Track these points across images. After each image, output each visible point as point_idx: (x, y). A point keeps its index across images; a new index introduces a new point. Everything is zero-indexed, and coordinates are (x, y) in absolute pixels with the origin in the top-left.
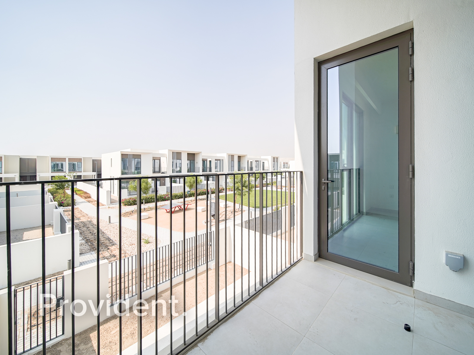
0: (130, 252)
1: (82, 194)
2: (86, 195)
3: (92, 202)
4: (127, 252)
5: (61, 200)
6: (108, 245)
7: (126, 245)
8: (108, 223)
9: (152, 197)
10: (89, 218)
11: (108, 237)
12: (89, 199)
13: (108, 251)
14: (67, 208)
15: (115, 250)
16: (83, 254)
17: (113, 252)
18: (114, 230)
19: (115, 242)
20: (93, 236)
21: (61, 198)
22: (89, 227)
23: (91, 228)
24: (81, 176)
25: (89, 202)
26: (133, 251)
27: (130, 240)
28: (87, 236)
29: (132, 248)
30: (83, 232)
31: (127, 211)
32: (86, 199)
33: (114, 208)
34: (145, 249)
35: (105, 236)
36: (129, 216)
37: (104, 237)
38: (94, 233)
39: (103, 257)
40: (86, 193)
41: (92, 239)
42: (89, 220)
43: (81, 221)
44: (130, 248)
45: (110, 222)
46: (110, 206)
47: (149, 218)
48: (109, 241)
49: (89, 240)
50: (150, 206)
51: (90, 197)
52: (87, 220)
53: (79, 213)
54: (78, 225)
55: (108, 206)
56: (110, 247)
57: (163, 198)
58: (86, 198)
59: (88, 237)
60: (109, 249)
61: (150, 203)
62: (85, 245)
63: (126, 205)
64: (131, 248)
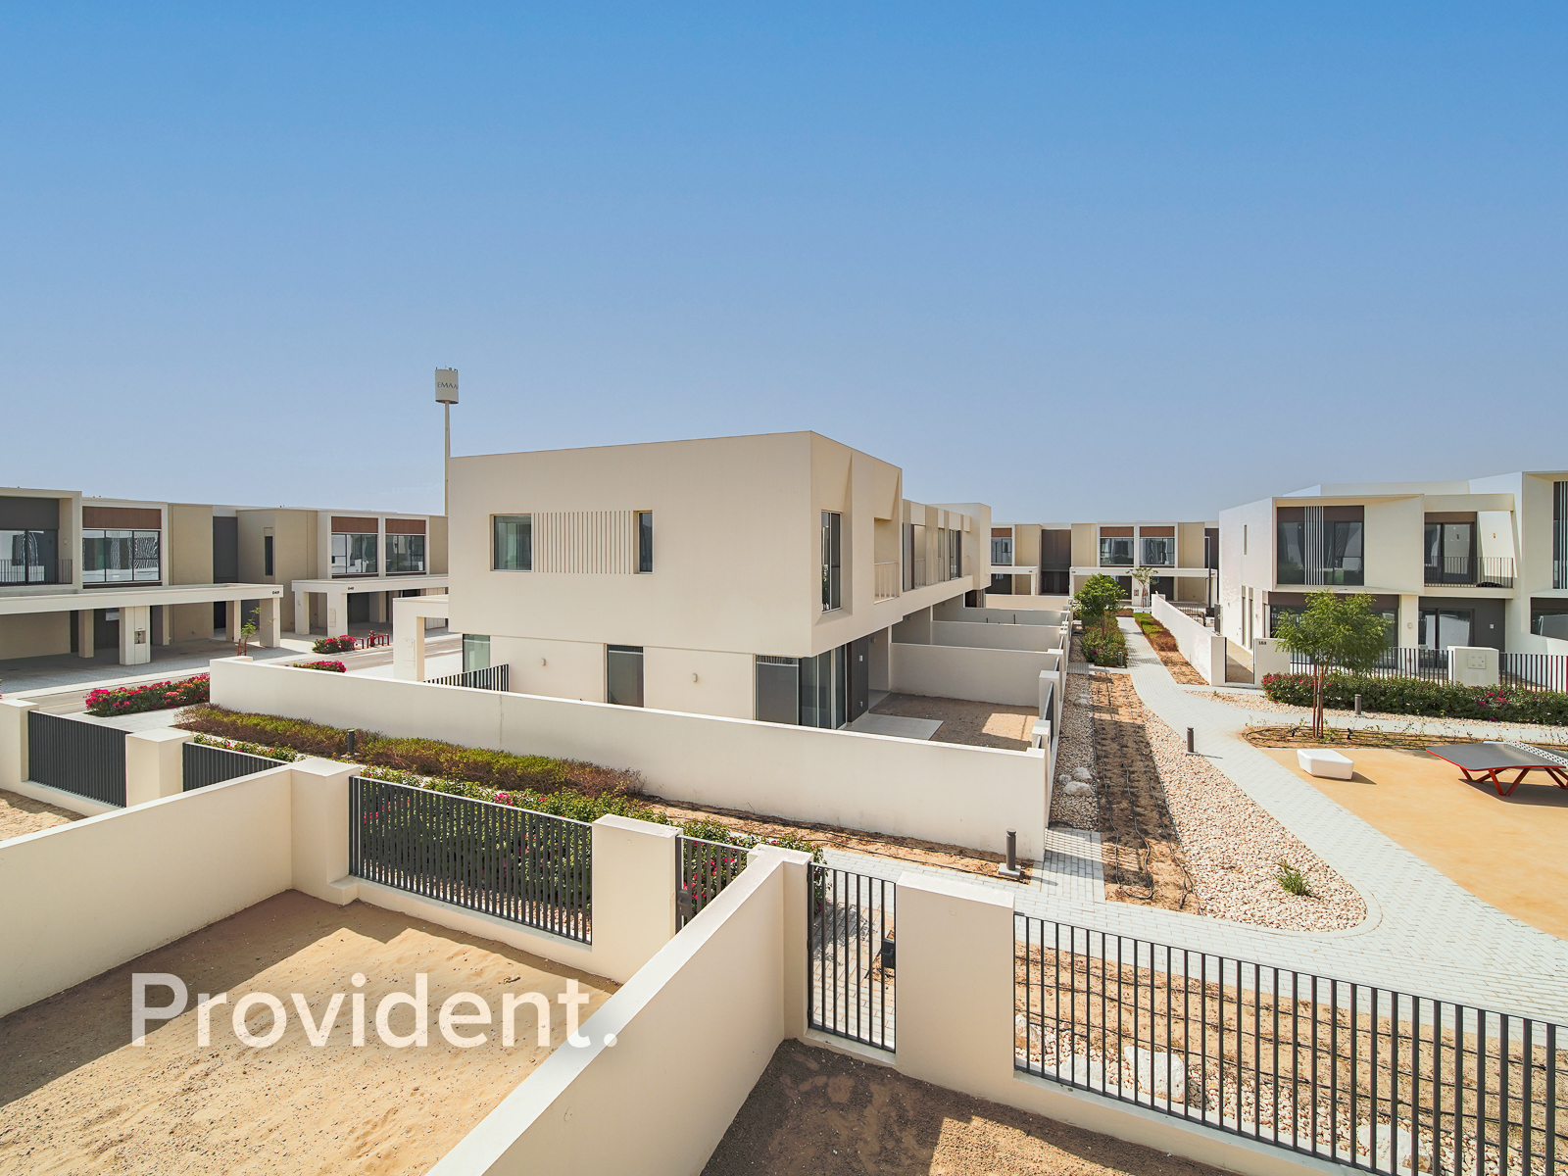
0: (1209, 895)
1: (1152, 636)
2: (1164, 640)
3: (1174, 664)
4: (1199, 888)
5: (1094, 646)
6: (1150, 828)
7: (1208, 862)
8: (1186, 751)
9: (1402, 690)
10: (1140, 716)
11: (1164, 802)
12: (1170, 654)
13: (1140, 851)
14: (1103, 671)
15: (1163, 859)
16: (1072, 826)
17: (1154, 864)
18: (1195, 780)
19: (1177, 828)
20: (1122, 780)
21: (1094, 640)
22: (1127, 747)
23: (1131, 751)
24: (1173, 578)
25: (1166, 663)
26: (1221, 895)
27: (1231, 846)
28: (1109, 774)
29: (1225, 881)
30: (1106, 757)
31: (1271, 724)
32: (1163, 653)
33: (1230, 699)
34: (1274, 912)
35: (1157, 794)
36: (1273, 743)
37: (1152, 797)
38: (1131, 769)
39: (1115, 868)
40: (1166, 633)
41: (1116, 790)
42: (1139, 722)
43: (1116, 718)
44: (1216, 876)
45: (1191, 749)
46: (1220, 691)
47: (1356, 778)
48: (1162, 815)
49: (1109, 787)
50: (1385, 729)
51: (1174, 648)
52: (1131, 721)
53: (1123, 693)
54: (1104, 729)
55: (1213, 689)
56: (1154, 841)
57: (1468, 701)
58: (1162, 649)
59: (1110, 778)
60: (1143, 845)
61: (1391, 712)
62: (1090, 799)
63: (1280, 698)
64: (1220, 883)
